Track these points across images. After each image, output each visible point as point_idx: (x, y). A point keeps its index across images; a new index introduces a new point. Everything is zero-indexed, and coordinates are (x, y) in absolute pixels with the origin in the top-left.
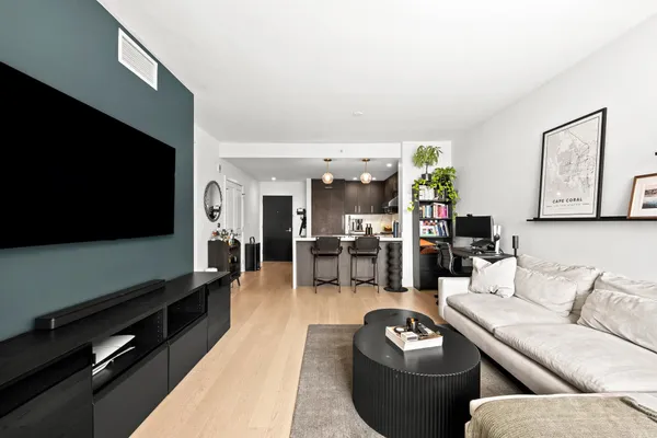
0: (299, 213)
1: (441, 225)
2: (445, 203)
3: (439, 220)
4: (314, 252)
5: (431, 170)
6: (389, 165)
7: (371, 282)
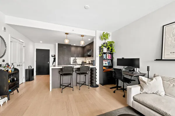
0: (52, 56)
1: (109, 61)
2: (110, 54)
3: (108, 60)
4: (60, 73)
5: (106, 41)
6: (89, 40)
7: (84, 84)
